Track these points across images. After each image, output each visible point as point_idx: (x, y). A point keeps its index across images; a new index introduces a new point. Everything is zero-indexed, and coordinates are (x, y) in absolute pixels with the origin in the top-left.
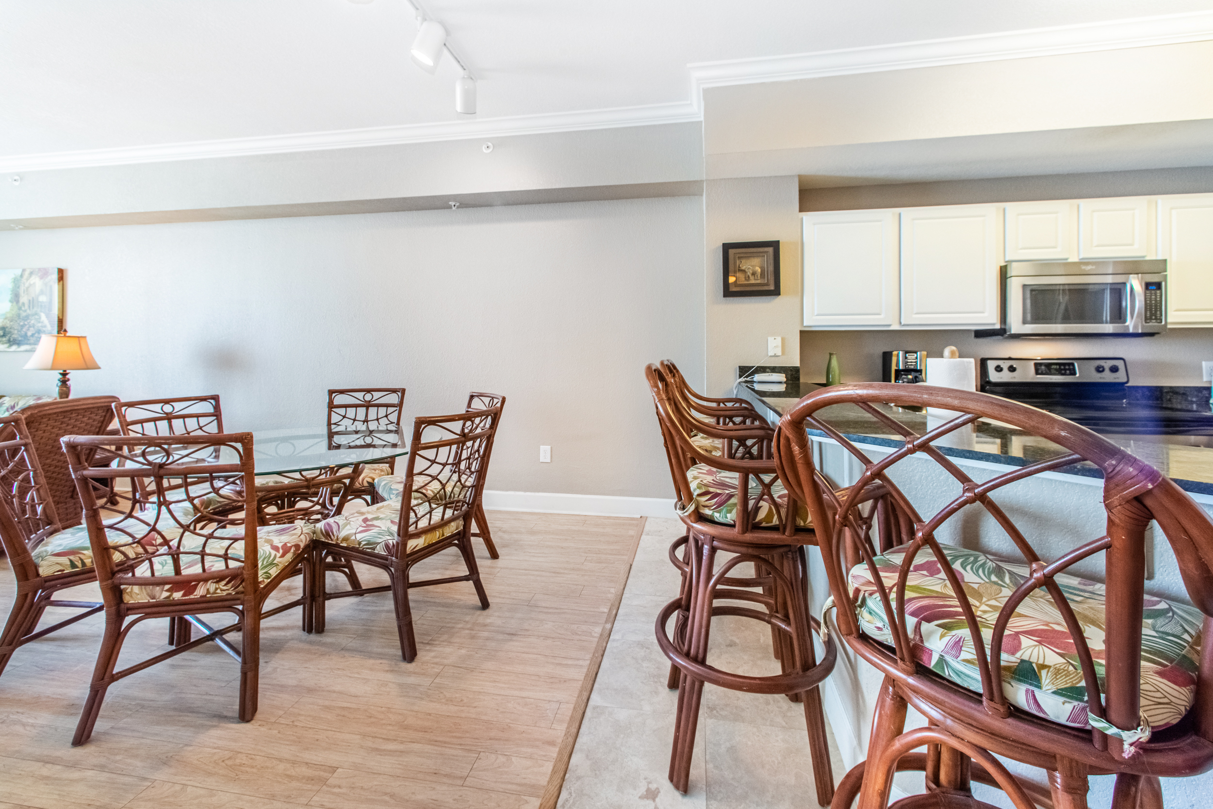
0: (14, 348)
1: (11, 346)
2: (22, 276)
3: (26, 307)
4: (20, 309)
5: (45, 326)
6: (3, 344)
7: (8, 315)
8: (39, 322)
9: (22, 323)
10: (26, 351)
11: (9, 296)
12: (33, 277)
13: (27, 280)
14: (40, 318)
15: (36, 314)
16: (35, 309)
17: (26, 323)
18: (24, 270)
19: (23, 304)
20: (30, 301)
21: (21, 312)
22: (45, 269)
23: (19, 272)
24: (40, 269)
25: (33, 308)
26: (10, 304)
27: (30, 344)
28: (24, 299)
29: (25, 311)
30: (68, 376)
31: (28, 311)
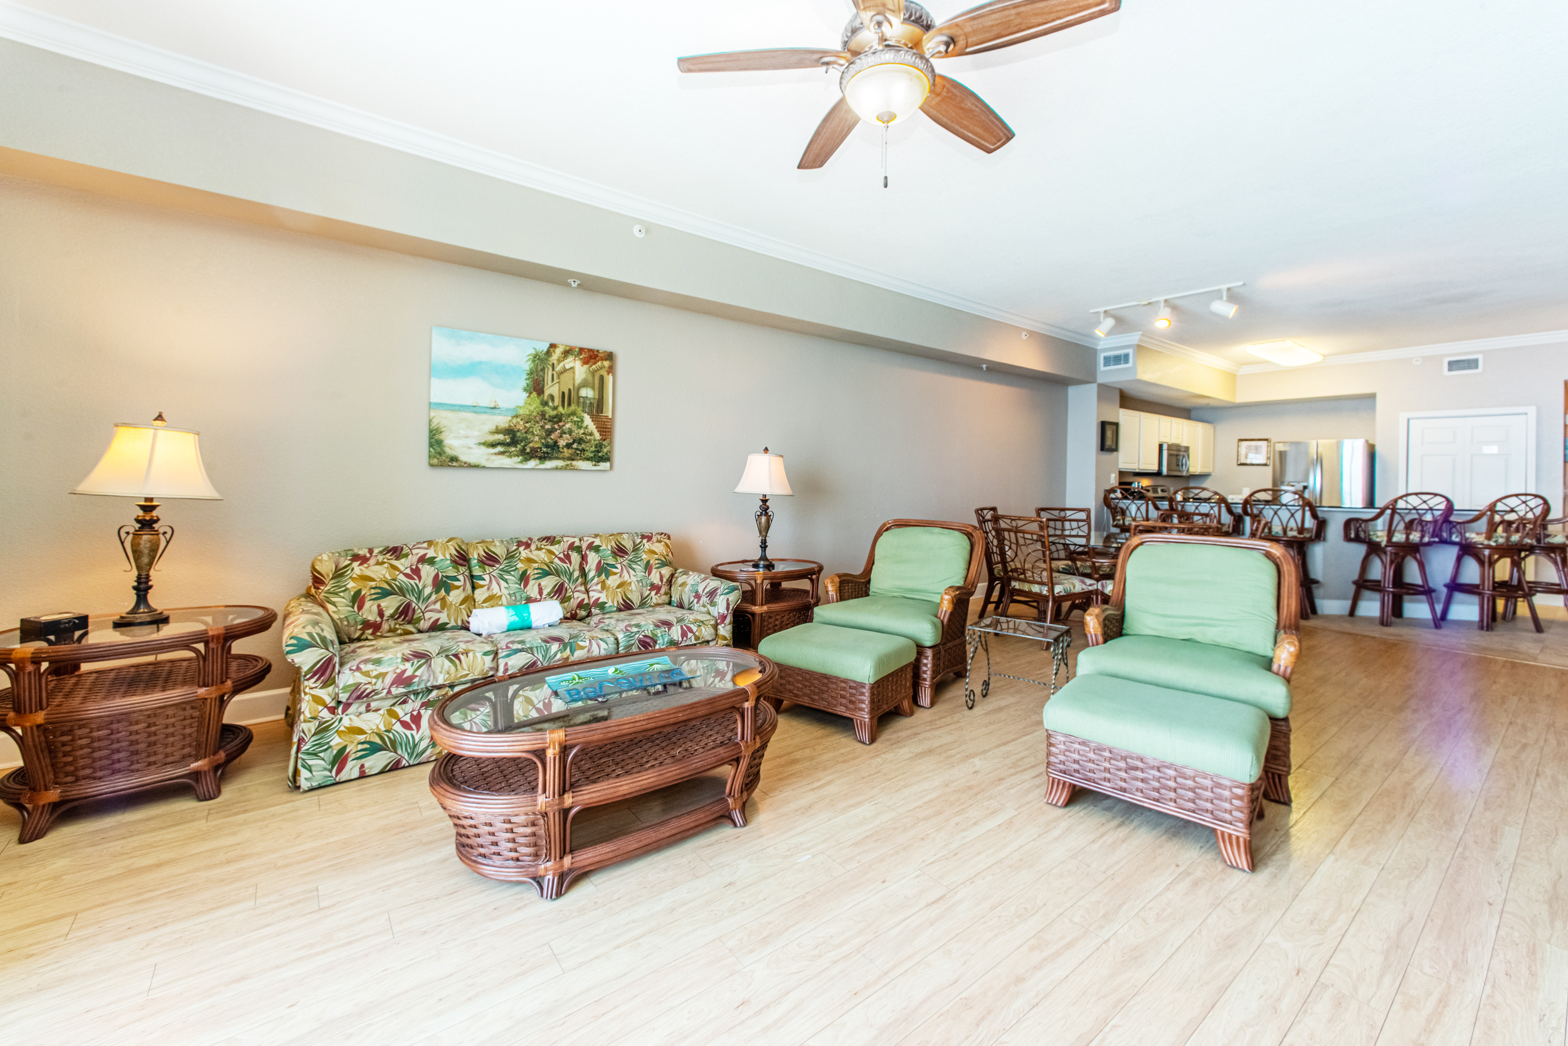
0: (532, 463)
1: (526, 460)
2: (548, 353)
3: (557, 401)
4: (545, 404)
5: (591, 434)
6: (510, 456)
7: (521, 412)
8: (580, 428)
9: (548, 426)
10: (557, 468)
11: (523, 381)
12: (570, 358)
13: (559, 361)
14: (582, 421)
15: (574, 414)
16: (573, 407)
17: (556, 426)
18: (553, 346)
19: (552, 397)
20: (563, 393)
21: (547, 408)
22: (590, 350)
23: (544, 347)
24: (581, 350)
25: (569, 405)
26: (525, 395)
27: (563, 459)
28: (552, 389)
29: (555, 408)
30: (767, 504)
31: (560, 409)
